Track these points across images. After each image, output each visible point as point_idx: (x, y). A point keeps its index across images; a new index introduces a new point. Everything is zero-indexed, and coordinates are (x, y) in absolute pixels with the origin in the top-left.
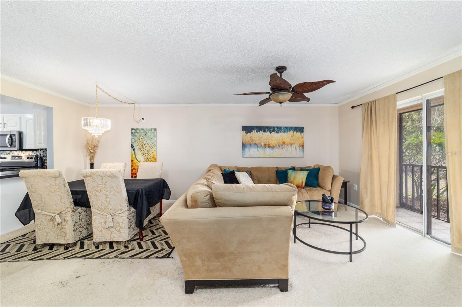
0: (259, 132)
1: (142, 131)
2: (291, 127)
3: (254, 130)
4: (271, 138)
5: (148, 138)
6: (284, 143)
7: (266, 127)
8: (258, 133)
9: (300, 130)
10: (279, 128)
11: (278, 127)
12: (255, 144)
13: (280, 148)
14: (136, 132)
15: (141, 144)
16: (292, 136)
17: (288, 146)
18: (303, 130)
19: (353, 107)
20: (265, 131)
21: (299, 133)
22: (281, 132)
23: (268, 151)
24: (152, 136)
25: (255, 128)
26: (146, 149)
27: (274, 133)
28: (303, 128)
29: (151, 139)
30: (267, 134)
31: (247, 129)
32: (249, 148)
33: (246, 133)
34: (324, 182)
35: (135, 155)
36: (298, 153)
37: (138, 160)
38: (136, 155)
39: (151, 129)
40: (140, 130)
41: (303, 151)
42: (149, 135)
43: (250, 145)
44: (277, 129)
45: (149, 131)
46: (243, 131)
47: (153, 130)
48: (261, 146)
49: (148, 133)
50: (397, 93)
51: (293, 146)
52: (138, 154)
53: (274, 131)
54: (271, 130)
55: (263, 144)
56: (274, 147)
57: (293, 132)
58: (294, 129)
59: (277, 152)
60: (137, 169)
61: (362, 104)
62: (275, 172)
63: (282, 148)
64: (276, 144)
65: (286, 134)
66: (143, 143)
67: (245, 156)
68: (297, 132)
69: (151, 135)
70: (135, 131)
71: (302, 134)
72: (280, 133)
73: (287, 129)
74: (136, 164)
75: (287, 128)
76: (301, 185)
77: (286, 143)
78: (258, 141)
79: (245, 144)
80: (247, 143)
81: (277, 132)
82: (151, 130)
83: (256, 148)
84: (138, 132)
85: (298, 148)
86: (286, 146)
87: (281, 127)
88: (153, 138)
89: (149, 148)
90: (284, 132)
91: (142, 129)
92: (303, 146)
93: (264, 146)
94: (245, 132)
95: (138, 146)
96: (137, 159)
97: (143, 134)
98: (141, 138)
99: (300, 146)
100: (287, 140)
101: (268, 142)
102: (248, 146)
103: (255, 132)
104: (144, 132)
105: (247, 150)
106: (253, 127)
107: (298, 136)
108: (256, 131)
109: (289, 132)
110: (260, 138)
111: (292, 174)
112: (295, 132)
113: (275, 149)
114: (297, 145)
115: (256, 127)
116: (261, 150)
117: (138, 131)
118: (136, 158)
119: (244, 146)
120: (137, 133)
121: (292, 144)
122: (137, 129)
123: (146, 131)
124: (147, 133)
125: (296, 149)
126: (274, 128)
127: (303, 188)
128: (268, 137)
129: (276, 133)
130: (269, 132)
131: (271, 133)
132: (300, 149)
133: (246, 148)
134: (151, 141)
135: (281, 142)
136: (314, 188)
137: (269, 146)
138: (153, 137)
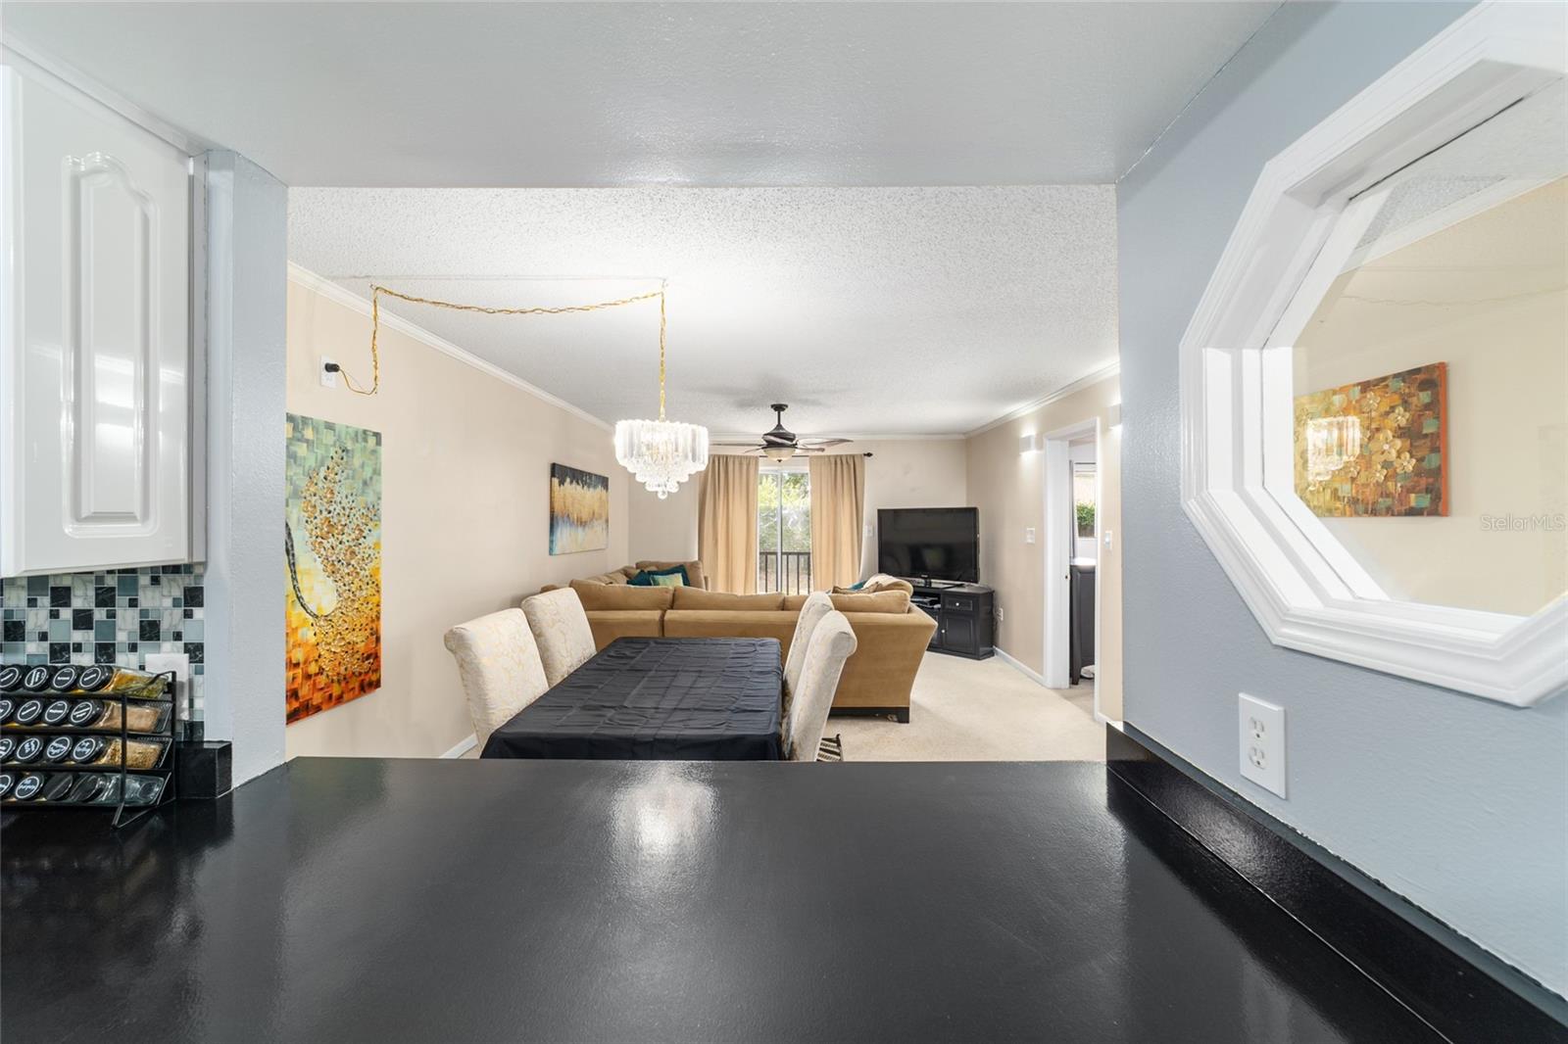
0: (570, 482)
1: (329, 438)
2: (600, 476)
3: (568, 478)
5: (353, 478)
6: (594, 514)
7: (580, 471)
9: (605, 483)
11: (589, 474)
12: (569, 516)
14: (298, 435)
15: (325, 513)
16: (600, 498)
17: (597, 522)
18: (608, 484)
20: (578, 482)
21: (605, 491)
23: (580, 534)
24: (366, 468)
25: (570, 473)
26: (345, 538)
28: (607, 479)
29: (365, 483)
30: (580, 490)
31: (558, 472)
32: (561, 526)
33: (558, 483)
35: (294, 579)
36: (604, 538)
37: (312, 607)
38: (299, 577)
39: (365, 432)
40: (317, 432)
41: (608, 532)
42: (357, 462)
43: (559, 520)
44: (589, 479)
45: (357, 441)
46: (552, 478)
47: (372, 441)
48: (574, 521)
49: (353, 450)
51: (600, 521)
52: (308, 572)
53: (586, 482)
54: (583, 481)
55: (576, 518)
56: (585, 524)
57: (600, 488)
58: (601, 481)
59: (587, 537)
60: (302, 660)
63: (592, 525)
64: (588, 516)
65: (596, 491)
66: (331, 508)
67: (556, 550)
69: (363, 466)
70: (294, 428)
71: (607, 493)
72: (590, 489)
73: (597, 480)
74: (300, 631)
75: (597, 476)
79: (554, 517)
80: (557, 514)
81: (588, 485)
82: (365, 440)
83: (570, 526)
84: (307, 441)
85: (603, 526)
86: (595, 522)
87: (592, 475)
88: (371, 478)
89: (357, 532)
90: (594, 487)
91: (330, 426)
92: (607, 521)
93: (577, 523)
94: (558, 480)
95: (310, 527)
96: (306, 599)
97: (332, 453)
98: (322, 475)
100: (596, 508)
101: (580, 512)
102: (557, 524)
104: (334, 445)
105: (557, 533)
106: (568, 468)
107: (604, 499)
110: (573, 499)
112: (602, 489)
113: (587, 529)
114: (604, 519)
115: (573, 470)
117: (309, 434)
118: (298, 598)
119: (552, 523)
120: (305, 445)
121: (600, 517)
122: (305, 420)
123: (343, 436)
124: (348, 451)
125: (602, 529)
126: (586, 474)
128: (581, 499)
129: (585, 487)
131: (583, 487)
132: (605, 529)
133: (556, 527)
134: (364, 498)
135: (591, 513)
137: (581, 523)
138: (369, 475)
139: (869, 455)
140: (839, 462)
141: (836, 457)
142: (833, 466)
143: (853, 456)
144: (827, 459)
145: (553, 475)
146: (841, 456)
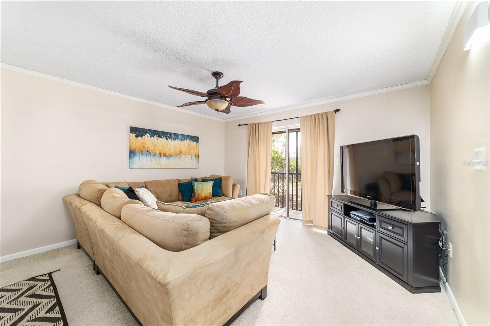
0: (154, 137)
2: (188, 135)
3: (147, 134)
4: (167, 145)
6: (181, 152)
7: (162, 132)
8: (152, 138)
9: (196, 139)
10: (176, 135)
11: (174, 134)
12: (148, 151)
13: (177, 158)
16: (189, 145)
17: (185, 156)
18: (198, 140)
19: (240, 125)
20: (160, 137)
21: (195, 143)
22: (178, 140)
23: (163, 160)
25: (148, 132)
27: (171, 139)
28: (198, 138)
30: (163, 140)
32: (140, 156)
33: (137, 136)
34: (228, 191)
36: (194, 162)
41: (198, 161)
43: (141, 153)
44: (174, 136)
46: (131, 134)
48: (155, 154)
50: (273, 121)
51: (189, 156)
53: (170, 137)
54: (167, 137)
55: (158, 153)
56: (170, 156)
57: (189, 141)
58: (190, 138)
59: (173, 162)
61: (247, 124)
62: (178, 185)
63: (179, 157)
64: (173, 153)
65: (183, 142)
67: (133, 166)
68: (193, 141)
71: (197, 144)
72: (176, 141)
73: (185, 137)
75: (184, 135)
76: (209, 196)
77: (183, 152)
78: (151, 149)
79: (134, 151)
80: (137, 150)
81: (173, 139)
83: (149, 156)
85: (194, 158)
86: (182, 156)
87: (178, 134)
90: (181, 140)
92: (198, 156)
93: (159, 155)
94: (134, 134)
99: (196, 156)
100: (184, 149)
101: (163, 150)
102: (138, 154)
103: (148, 137)
105: (136, 159)
106: (146, 129)
107: (194, 146)
108: (149, 135)
109: (186, 140)
110: (154, 144)
111: (199, 185)
112: (192, 141)
113: (172, 158)
114: (193, 155)
115: (150, 130)
116: (155, 159)
119: (132, 153)
121: (189, 154)
125: (192, 159)
126: (171, 134)
127: (211, 199)
128: (164, 144)
130: (165, 139)
131: (167, 139)
132: (195, 159)
133: (136, 156)
135: (178, 152)
136: (220, 198)
137: (165, 155)
139: (338, 110)
140: (317, 118)
141: (315, 115)
142: (314, 121)
143: (326, 113)
144: (310, 117)
145: (131, 132)
146: (318, 114)
